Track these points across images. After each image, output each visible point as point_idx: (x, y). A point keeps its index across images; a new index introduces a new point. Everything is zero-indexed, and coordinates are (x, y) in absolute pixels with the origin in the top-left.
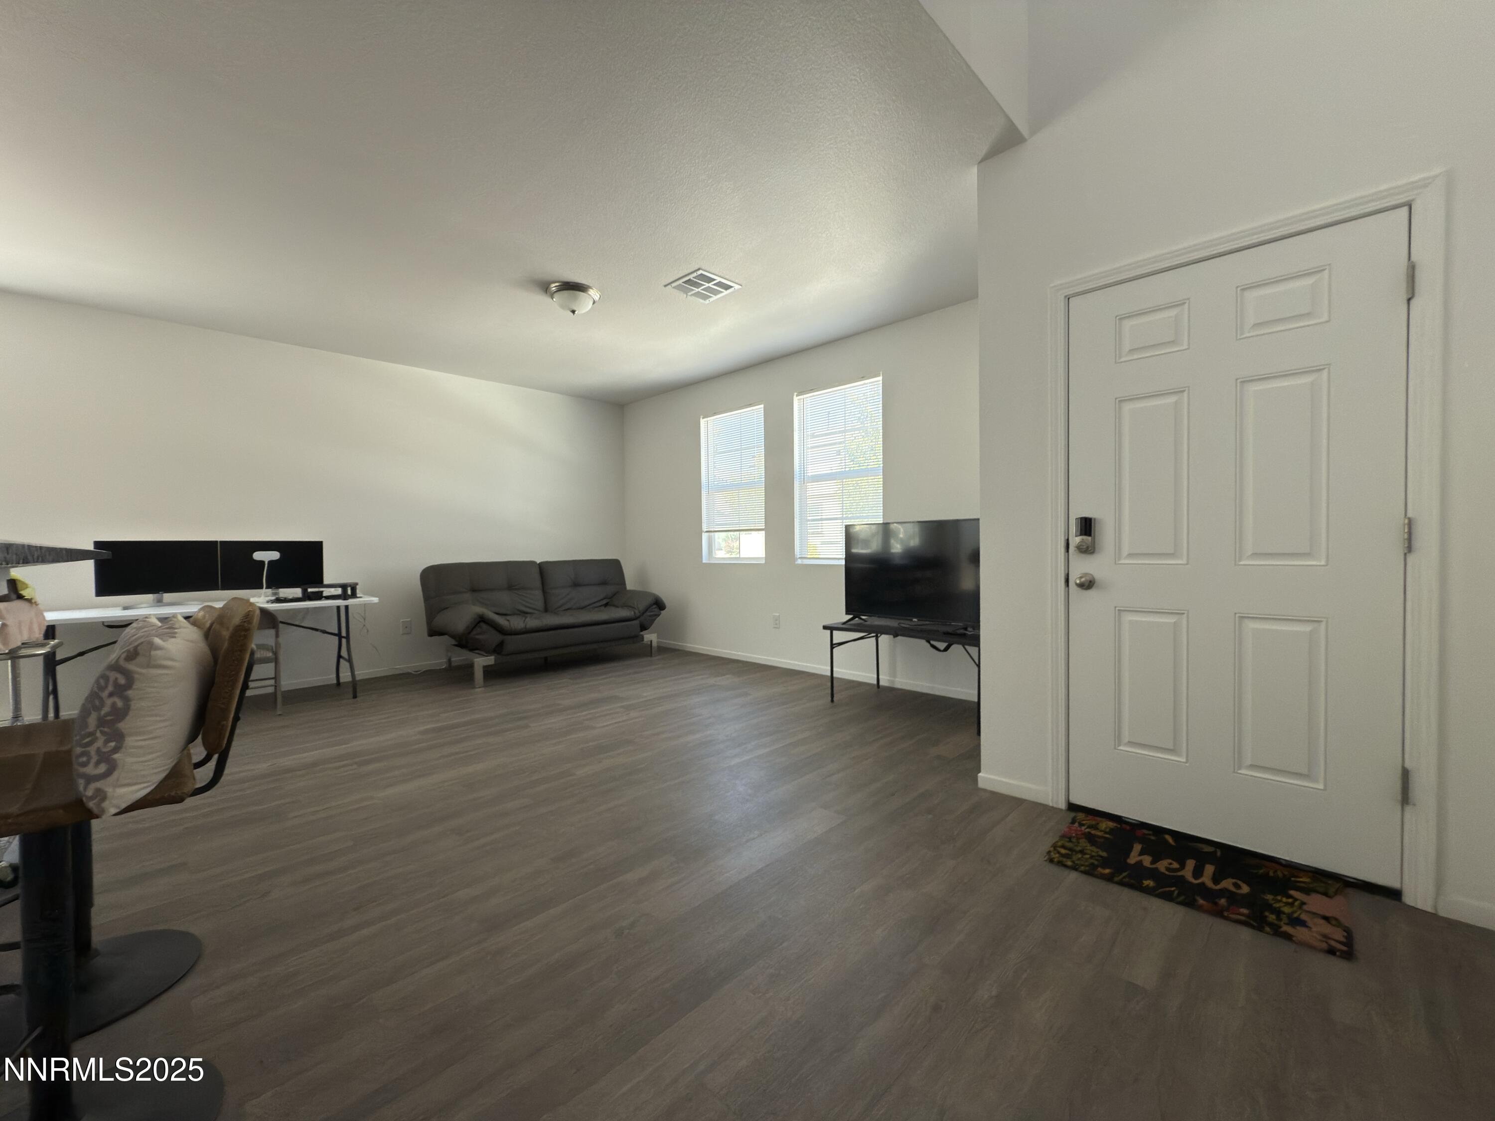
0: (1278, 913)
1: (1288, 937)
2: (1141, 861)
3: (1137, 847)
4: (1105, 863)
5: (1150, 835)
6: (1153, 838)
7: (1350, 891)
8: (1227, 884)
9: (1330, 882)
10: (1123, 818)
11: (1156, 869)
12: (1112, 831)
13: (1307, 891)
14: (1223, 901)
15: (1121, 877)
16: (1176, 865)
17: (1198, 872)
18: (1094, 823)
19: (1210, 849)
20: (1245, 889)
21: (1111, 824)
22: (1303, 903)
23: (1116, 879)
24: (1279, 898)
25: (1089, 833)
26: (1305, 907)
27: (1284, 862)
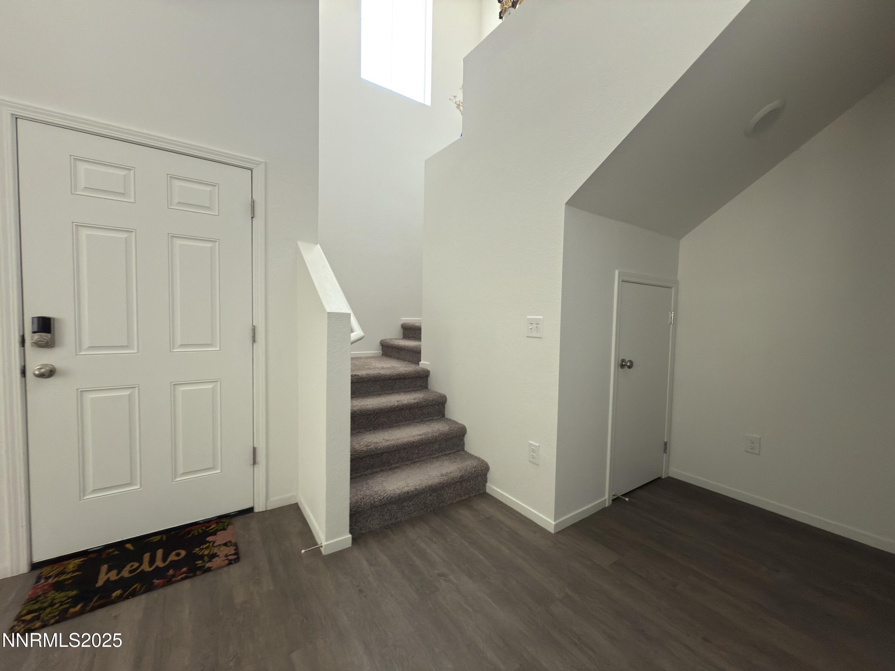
0: (202, 557)
1: (209, 570)
2: (109, 578)
3: (105, 568)
4: (75, 601)
5: (114, 551)
6: (116, 552)
7: (234, 520)
8: (172, 557)
9: (224, 521)
10: (89, 550)
11: (122, 577)
12: (80, 567)
13: (214, 533)
14: (171, 572)
15: (92, 604)
16: (136, 565)
17: (152, 561)
18: (61, 569)
19: (158, 538)
20: (183, 553)
21: (78, 561)
22: (214, 542)
23: (88, 608)
24: (202, 547)
25: (57, 581)
26: (215, 544)
27: (202, 522)
